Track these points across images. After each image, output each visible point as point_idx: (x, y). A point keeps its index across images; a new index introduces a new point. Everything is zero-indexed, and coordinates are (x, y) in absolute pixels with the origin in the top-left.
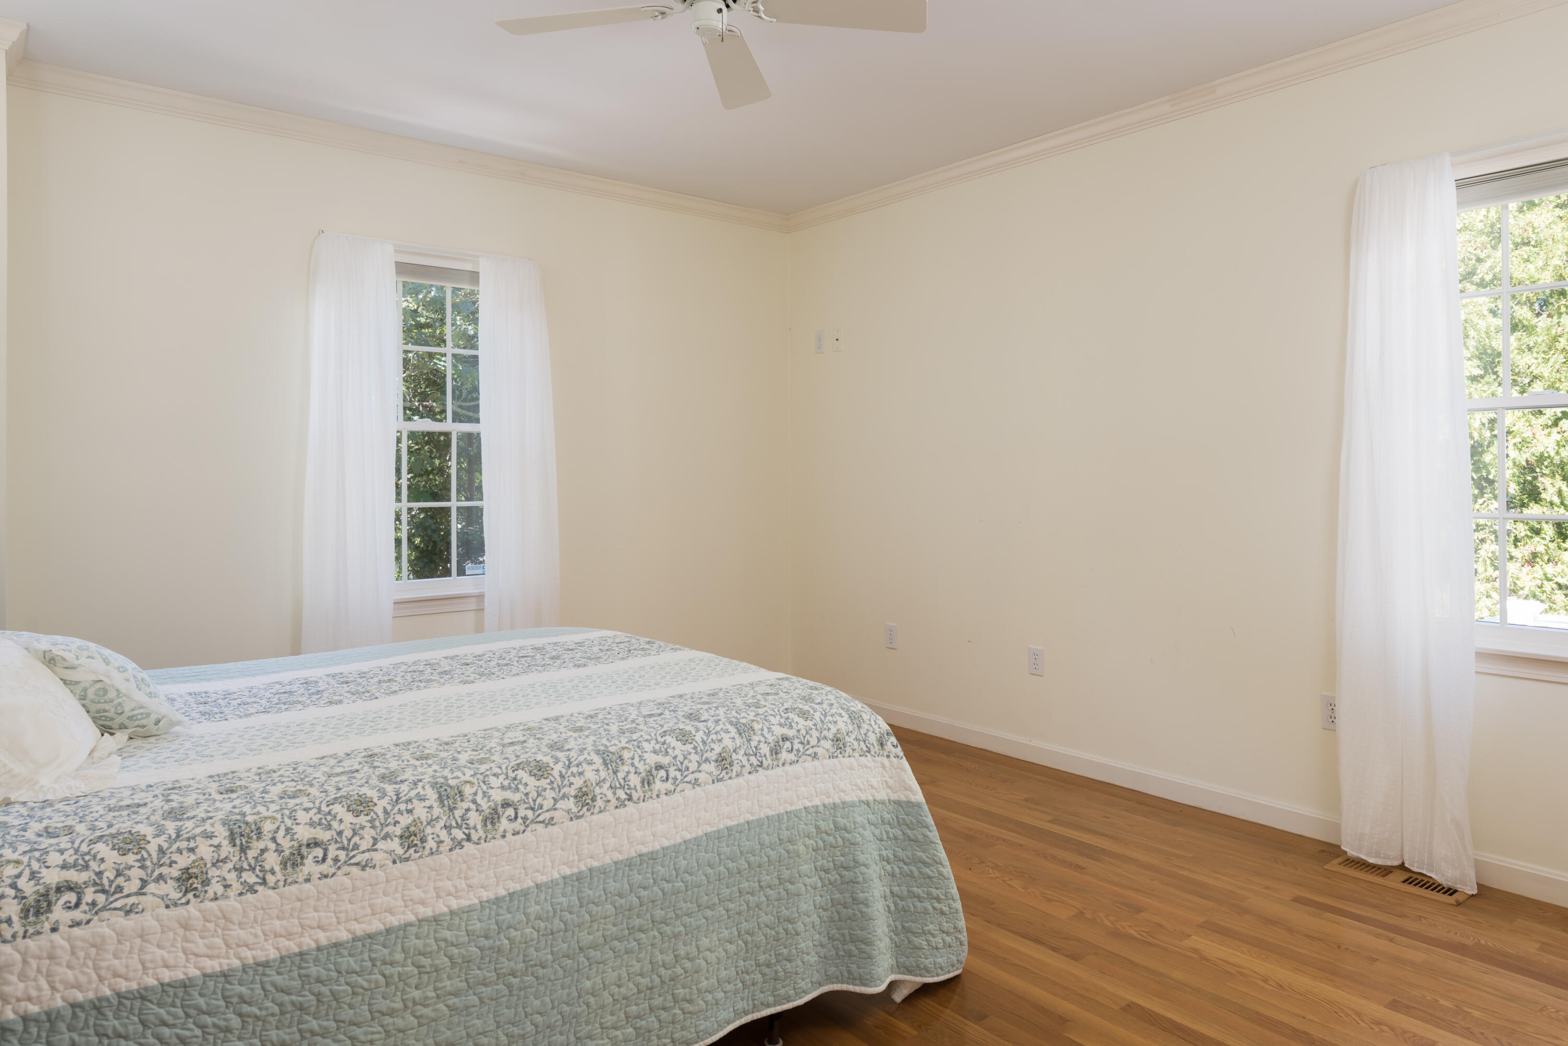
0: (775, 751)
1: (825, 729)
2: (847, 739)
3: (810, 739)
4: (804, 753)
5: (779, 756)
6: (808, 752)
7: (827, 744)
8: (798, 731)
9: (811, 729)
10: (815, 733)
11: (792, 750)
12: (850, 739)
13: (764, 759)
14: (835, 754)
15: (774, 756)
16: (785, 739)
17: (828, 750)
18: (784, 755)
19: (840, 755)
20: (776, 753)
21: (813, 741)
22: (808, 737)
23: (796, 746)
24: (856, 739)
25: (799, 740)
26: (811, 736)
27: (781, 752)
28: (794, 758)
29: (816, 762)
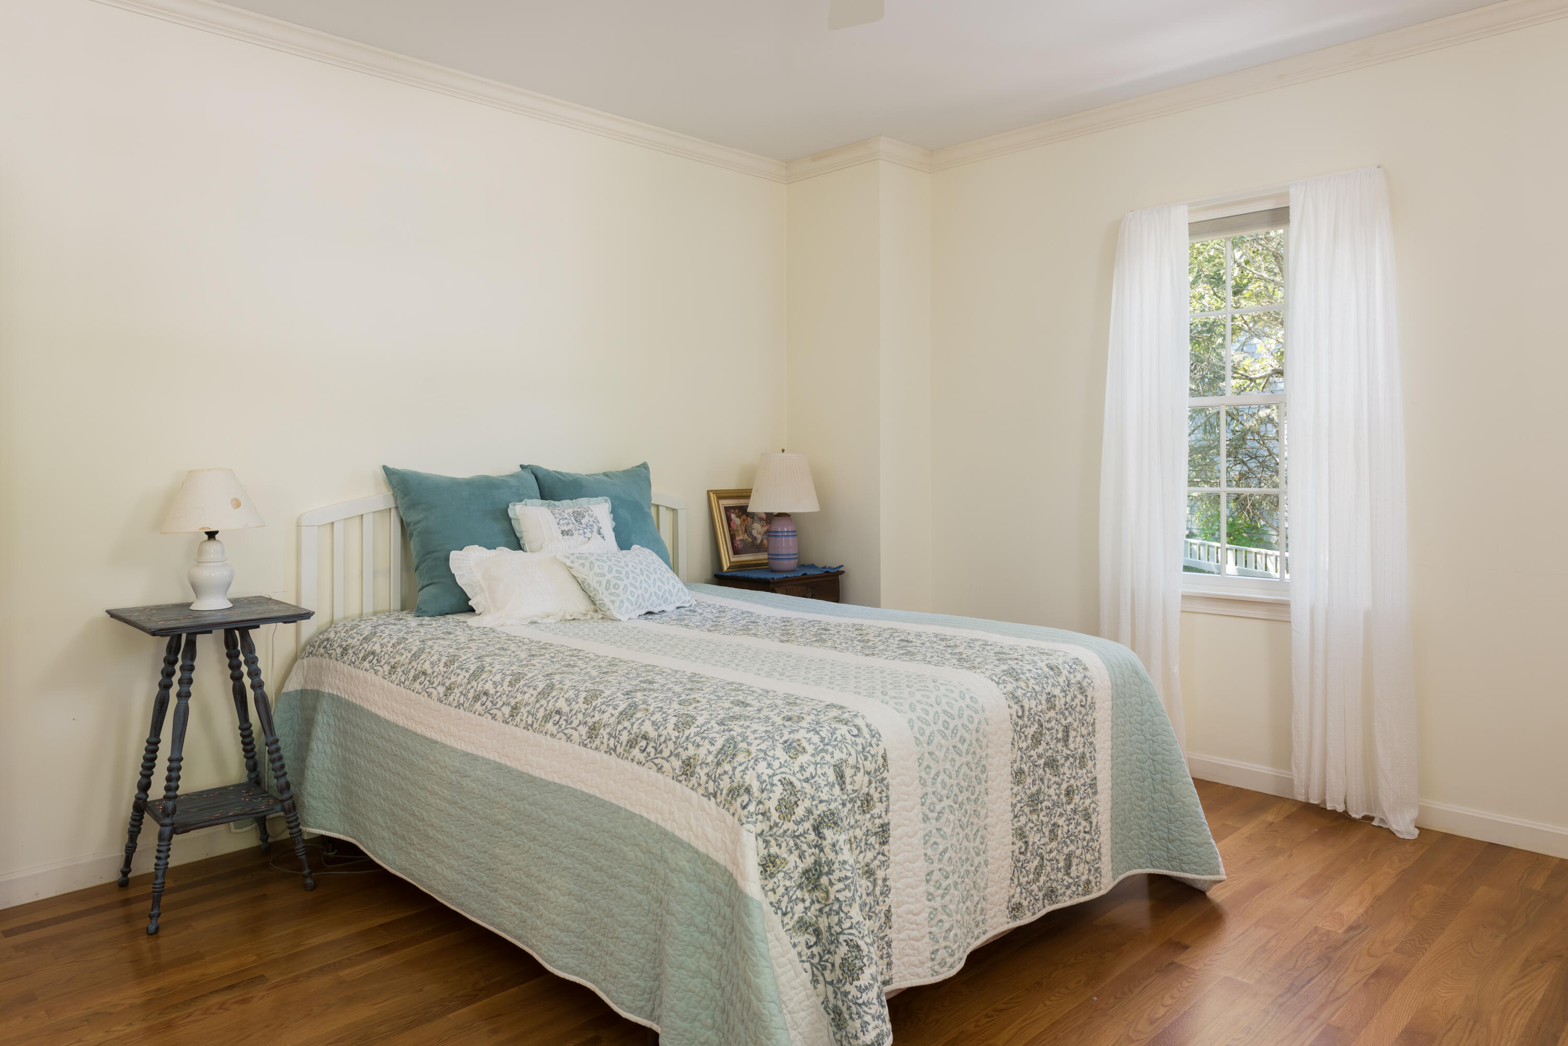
0: (632, 744)
1: (682, 747)
2: (698, 769)
3: (664, 750)
4: (652, 759)
5: (631, 750)
6: (656, 761)
7: (677, 764)
8: (660, 736)
9: (670, 739)
10: (671, 745)
11: (644, 750)
12: (702, 772)
13: (619, 745)
14: (680, 778)
15: (628, 748)
16: (645, 737)
17: (674, 769)
18: (636, 752)
19: (684, 782)
20: (631, 747)
21: (666, 753)
22: (663, 746)
23: (649, 749)
24: (707, 775)
25: (655, 745)
26: (667, 747)
27: (635, 748)
28: (643, 760)
29: (660, 776)
